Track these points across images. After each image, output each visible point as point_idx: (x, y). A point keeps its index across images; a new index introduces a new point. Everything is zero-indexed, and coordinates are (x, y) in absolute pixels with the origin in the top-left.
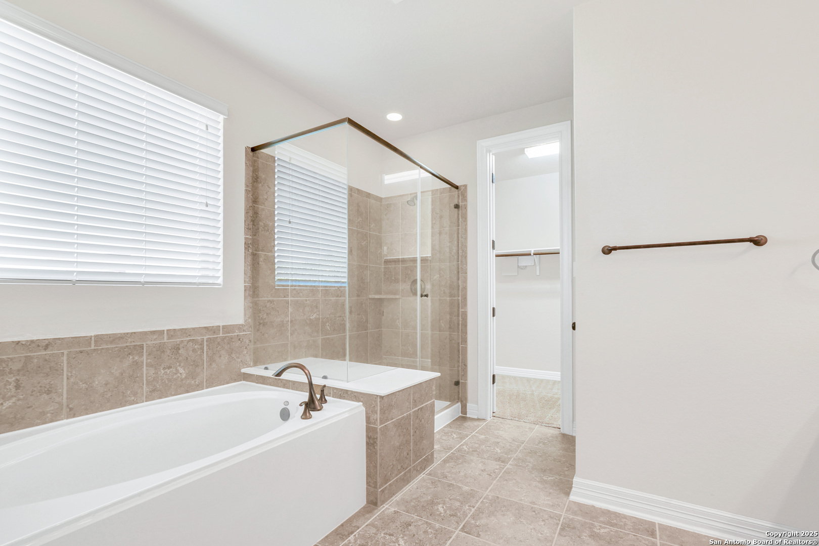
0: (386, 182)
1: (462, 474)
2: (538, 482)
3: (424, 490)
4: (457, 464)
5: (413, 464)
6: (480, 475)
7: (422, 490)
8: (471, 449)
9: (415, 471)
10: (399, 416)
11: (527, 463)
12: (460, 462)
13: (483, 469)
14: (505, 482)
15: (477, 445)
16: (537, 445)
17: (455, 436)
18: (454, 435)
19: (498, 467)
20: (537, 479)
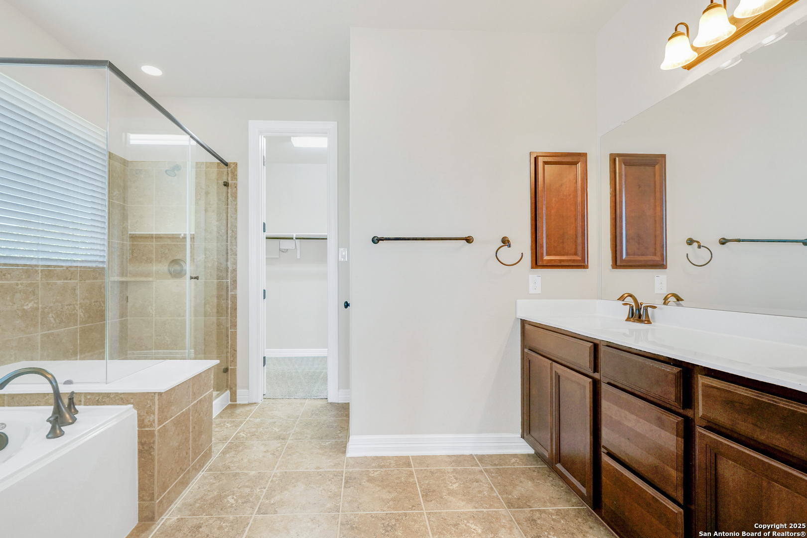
0: (132, 142)
1: (245, 460)
2: (319, 449)
3: (208, 487)
4: (238, 452)
5: (192, 462)
6: (264, 456)
7: (205, 488)
8: (248, 435)
9: (194, 470)
10: (179, 412)
11: (305, 435)
12: (240, 450)
13: (265, 450)
14: (289, 457)
15: (254, 430)
16: (311, 417)
17: (229, 425)
18: (227, 424)
19: (279, 445)
20: (317, 447)
